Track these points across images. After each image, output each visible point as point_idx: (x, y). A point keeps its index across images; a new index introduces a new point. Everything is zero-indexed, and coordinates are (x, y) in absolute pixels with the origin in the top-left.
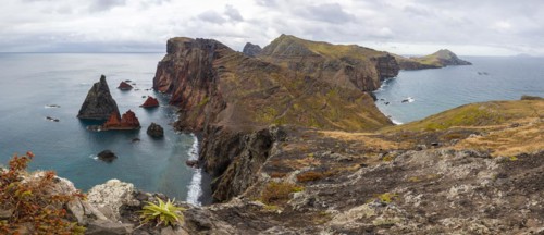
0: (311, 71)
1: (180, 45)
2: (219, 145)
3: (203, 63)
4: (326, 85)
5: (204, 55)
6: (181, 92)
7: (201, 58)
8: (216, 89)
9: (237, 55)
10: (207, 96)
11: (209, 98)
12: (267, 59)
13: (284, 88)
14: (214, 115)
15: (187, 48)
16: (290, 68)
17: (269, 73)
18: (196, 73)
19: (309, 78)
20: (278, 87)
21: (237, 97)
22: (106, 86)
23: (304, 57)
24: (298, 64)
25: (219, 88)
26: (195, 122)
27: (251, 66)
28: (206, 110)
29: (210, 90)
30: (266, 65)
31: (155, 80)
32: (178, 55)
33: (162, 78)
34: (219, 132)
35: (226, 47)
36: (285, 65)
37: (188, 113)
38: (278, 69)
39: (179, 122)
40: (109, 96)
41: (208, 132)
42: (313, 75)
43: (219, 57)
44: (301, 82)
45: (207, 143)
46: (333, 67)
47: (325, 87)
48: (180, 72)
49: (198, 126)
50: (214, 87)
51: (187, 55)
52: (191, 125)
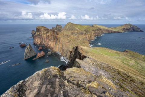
1: (42, 29)
5: (53, 33)
16: (71, 34)
17: (69, 37)
20: (71, 41)
21: (65, 43)
27: (65, 36)
32: (42, 33)
48: (44, 38)
49: (57, 50)
50: (59, 41)
51: (47, 33)
52: (55, 50)
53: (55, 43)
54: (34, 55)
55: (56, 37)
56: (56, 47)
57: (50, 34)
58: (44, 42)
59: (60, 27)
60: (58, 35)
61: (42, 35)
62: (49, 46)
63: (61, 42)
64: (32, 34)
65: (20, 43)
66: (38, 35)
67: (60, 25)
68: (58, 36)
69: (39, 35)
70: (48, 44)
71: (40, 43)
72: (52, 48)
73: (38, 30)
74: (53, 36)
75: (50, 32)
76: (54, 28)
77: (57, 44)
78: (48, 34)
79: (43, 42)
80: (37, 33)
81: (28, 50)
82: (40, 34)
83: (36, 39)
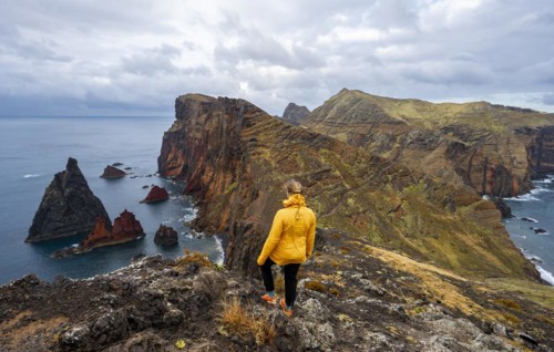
0: (383, 148)
1: (196, 107)
2: (248, 252)
3: (228, 133)
4: (406, 173)
5: (230, 122)
6: (198, 177)
7: (225, 127)
8: (245, 171)
9: (275, 123)
10: (233, 181)
11: (235, 185)
12: (318, 128)
13: (337, 173)
14: (242, 208)
15: (206, 111)
16: (350, 142)
17: (317, 149)
18: (219, 148)
19: (378, 159)
20: (328, 171)
21: (272, 183)
22: (81, 176)
23: (375, 125)
24: (363, 136)
25: (249, 170)
26: (219, 219)
28: (231, 200)
29: (237, 172)
30: (314, 136)
31: (160, 160)
32: (193, 121)
33: (170, 156)
34: (248, 233)
35: (259, 110)
36: (342, 137)
37: (210, 206)
38: (331, 144)
39: (197, 219)
40: (89, 192)
41: (235, 233)
42: (386, 155)
43: (248, 126)
44: (363, 166)
45: (233, 249)
46: (425, 143)
47: (404, 177)
48: (196, 147)
49: (222, 225)
50: (243, 168)
52: (213, 223)
66: (177, 132)
69: (181, 134)
82: (185, 126)
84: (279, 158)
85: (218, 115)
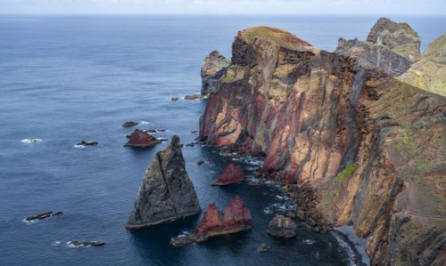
5: (339, 85)
18: (319, 117)
27: (432, 114)
32: (266, 72)
33: (221, 116)
43: (371, 96)
48: (272, 109)
49: (343, 217)
50: (376, 151)
51: (293, 77)
52: (329, 216)
53: (336, 158)
54: (183, 212)
55: (358, 114)
56: (343, 191)
57: (313, 83)
58: (259, 141)
59: (403, 40)
60: (373, 96)
61: (259, 84)
62: (289, 168)
63: (387, 154)
64: (204, 75)
65: (129, 125)
66: (234, 84)
67: (406, 26)
68: (375, 109)
69: (241, 87)
70: (288, 159)
71: (233, 138)
72: (310, 192)
73: (245, 51)
74: (336, 99)
75: (314, 71)
76: (354, 42)
77: (350, 167)
78: (299, 87)
79: (259, 134)
80: (230, 72)
81: (158, 174)
82: (247, 76)
83: (219, 110)
84: (419, 141)
85: (319, 74)
